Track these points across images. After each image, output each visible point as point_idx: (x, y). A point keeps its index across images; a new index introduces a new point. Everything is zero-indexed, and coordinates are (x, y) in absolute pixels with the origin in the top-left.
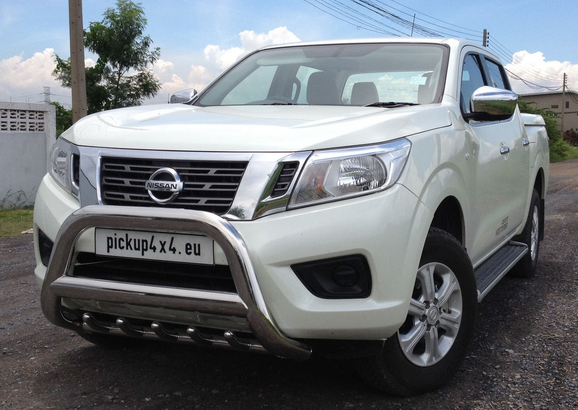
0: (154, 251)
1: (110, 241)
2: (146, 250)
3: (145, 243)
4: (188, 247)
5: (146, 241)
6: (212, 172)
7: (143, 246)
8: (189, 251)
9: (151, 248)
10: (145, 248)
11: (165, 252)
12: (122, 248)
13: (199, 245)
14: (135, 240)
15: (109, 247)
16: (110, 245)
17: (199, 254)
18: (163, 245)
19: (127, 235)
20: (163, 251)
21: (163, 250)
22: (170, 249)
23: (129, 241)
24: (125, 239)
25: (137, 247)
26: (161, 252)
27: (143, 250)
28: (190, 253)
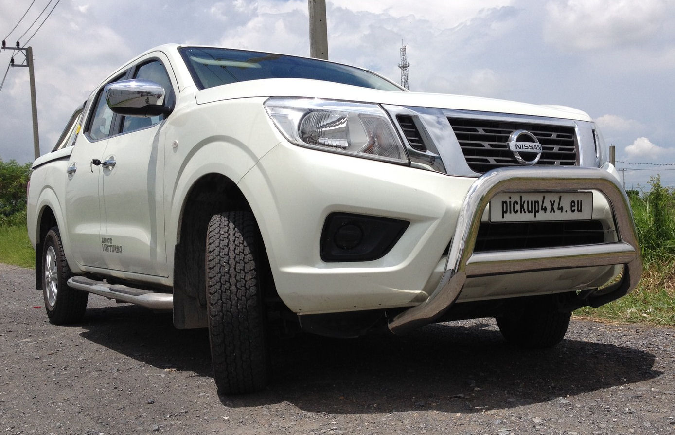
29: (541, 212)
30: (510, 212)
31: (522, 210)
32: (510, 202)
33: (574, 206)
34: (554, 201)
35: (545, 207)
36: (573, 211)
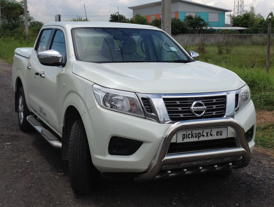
5: (200, 133)
6: (214, 101)
8: (218, 134)
12: (189, 138)
13: (222, 131)
14: (195, 133)
15: (183, 138)
17: (221, 135)
18: (207, 133)
20: (207, 136)
22: (210, 135)
23: (192, 134)
25: (196, 136)
27: (199, 137)
29: (202, 137)
30: (186, 138)
31: (192, 137)
32: (187, 134)
33: (218, 133)
35: (204, 135)
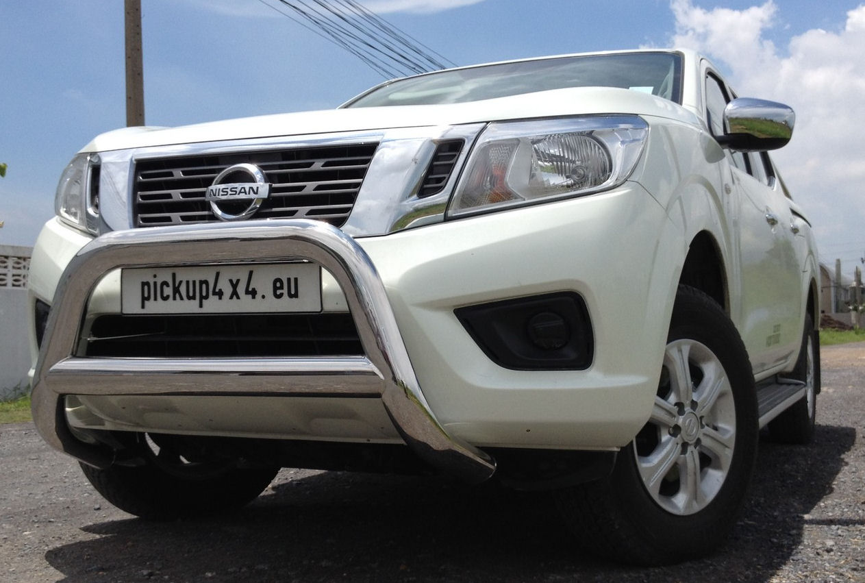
0: (220, 298)
1: (146, 288)
2: (207, 297)
3: (204, 286)
4: (277, 285)
5: (206, 282)
6: (318, 165)
7: (202, 291)
8: (279, 292)
9: (214, 293)
10: (204, 294)
11: (238, 298)
12: (165, 298)
13: (296, 280)
14: (188, 282)
15: (145, 299)
16: (146, 295)
17: (296, 295)
18: (235, 286)
19: (174, 275)
20: (235, 297)
21: (235, 294)
22: (247, 292)
23: (177, 285)
24: (171, 283)
25: (191, 294)
26: (231, 298)
27: (202, 298)
28: (281, 295)
29: (213, 299)
30: (155, 299)
31: (177, 295)
32: (155, 283)
33: (282, 288)
34: (238, 281)
35: (220, 290)
36: (279, 296)
